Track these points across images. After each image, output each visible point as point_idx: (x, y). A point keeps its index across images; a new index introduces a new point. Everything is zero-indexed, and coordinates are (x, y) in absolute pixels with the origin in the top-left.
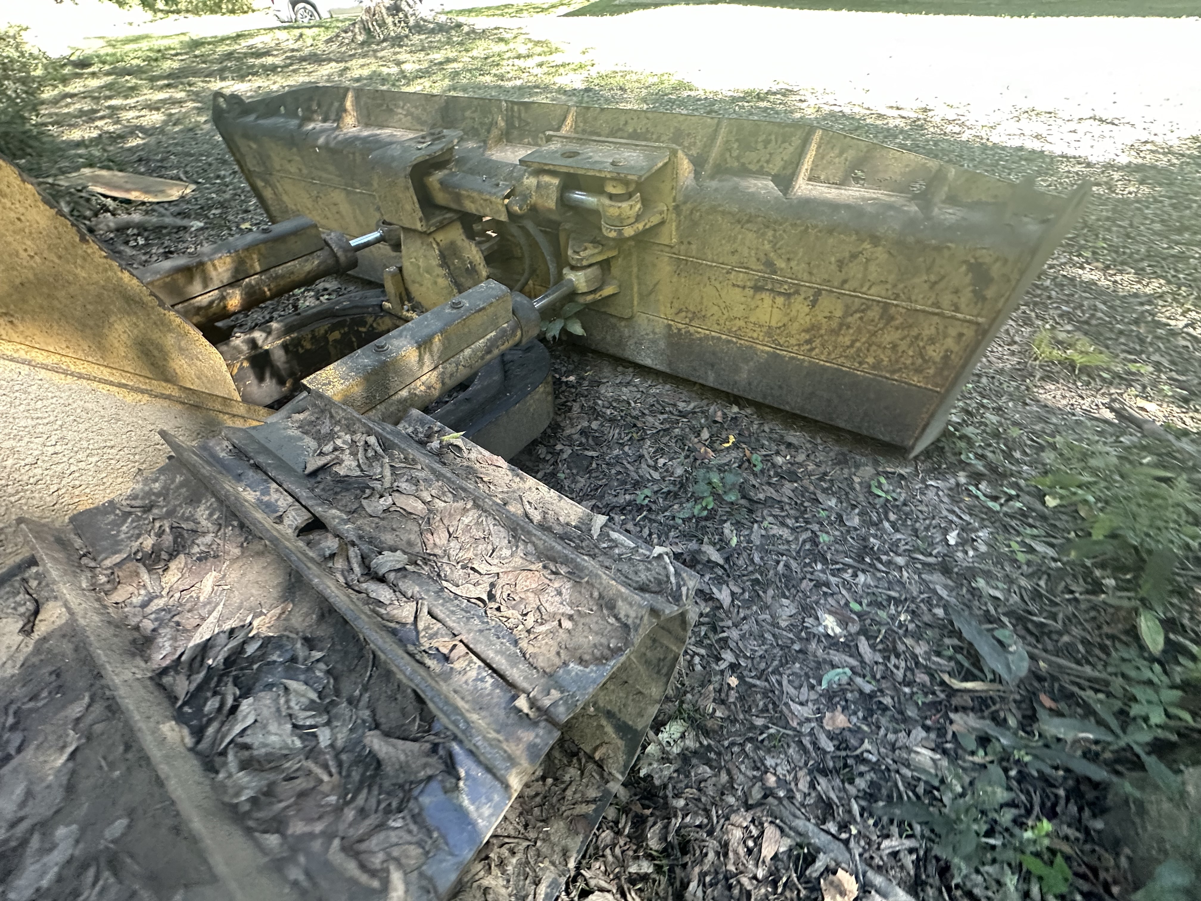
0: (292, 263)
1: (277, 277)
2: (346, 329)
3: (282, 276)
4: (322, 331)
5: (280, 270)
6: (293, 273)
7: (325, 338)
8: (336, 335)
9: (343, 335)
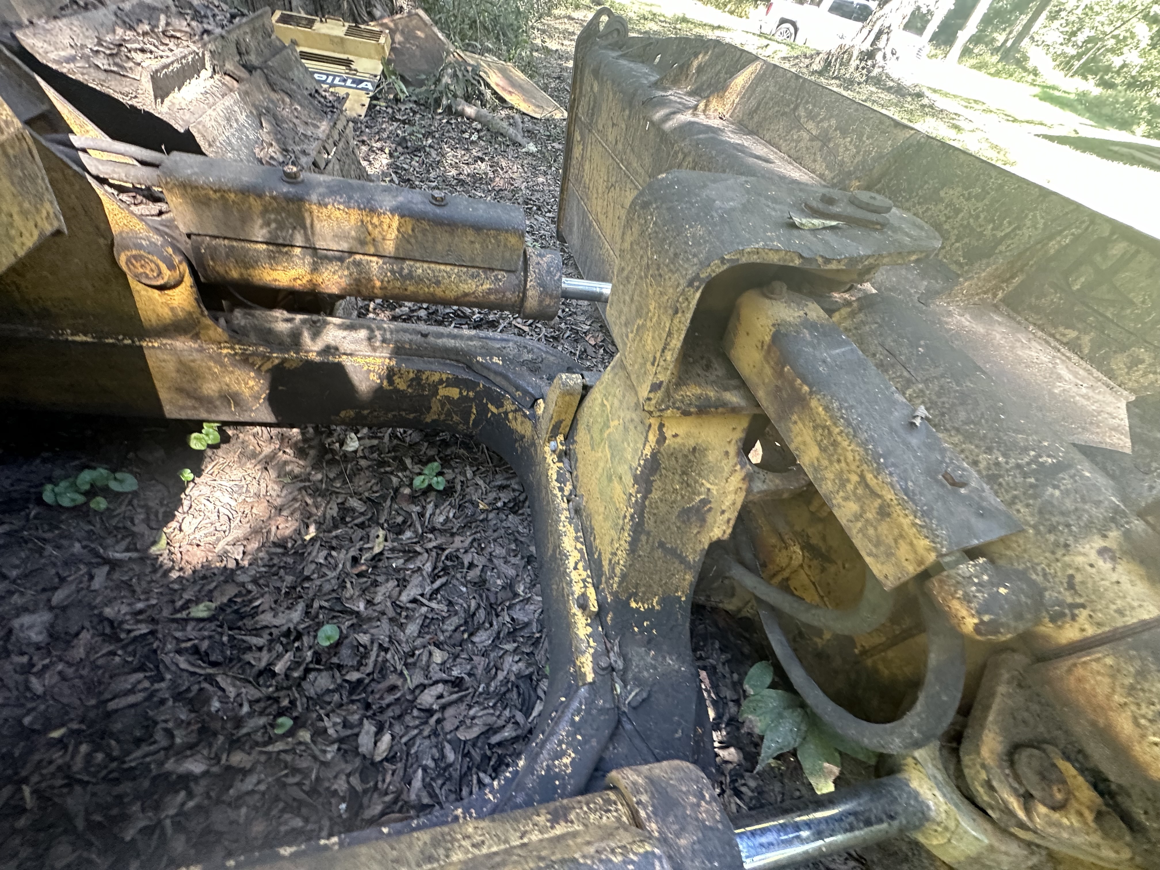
0: (448, 268)
1: (410, 276)
2: (471, 394)
3: (420, 280)
4: (436, 377)
5: (420, 269)
6: (438, 283)
7: (435, 388)
8: (454, 393)
9: (463, 399)
